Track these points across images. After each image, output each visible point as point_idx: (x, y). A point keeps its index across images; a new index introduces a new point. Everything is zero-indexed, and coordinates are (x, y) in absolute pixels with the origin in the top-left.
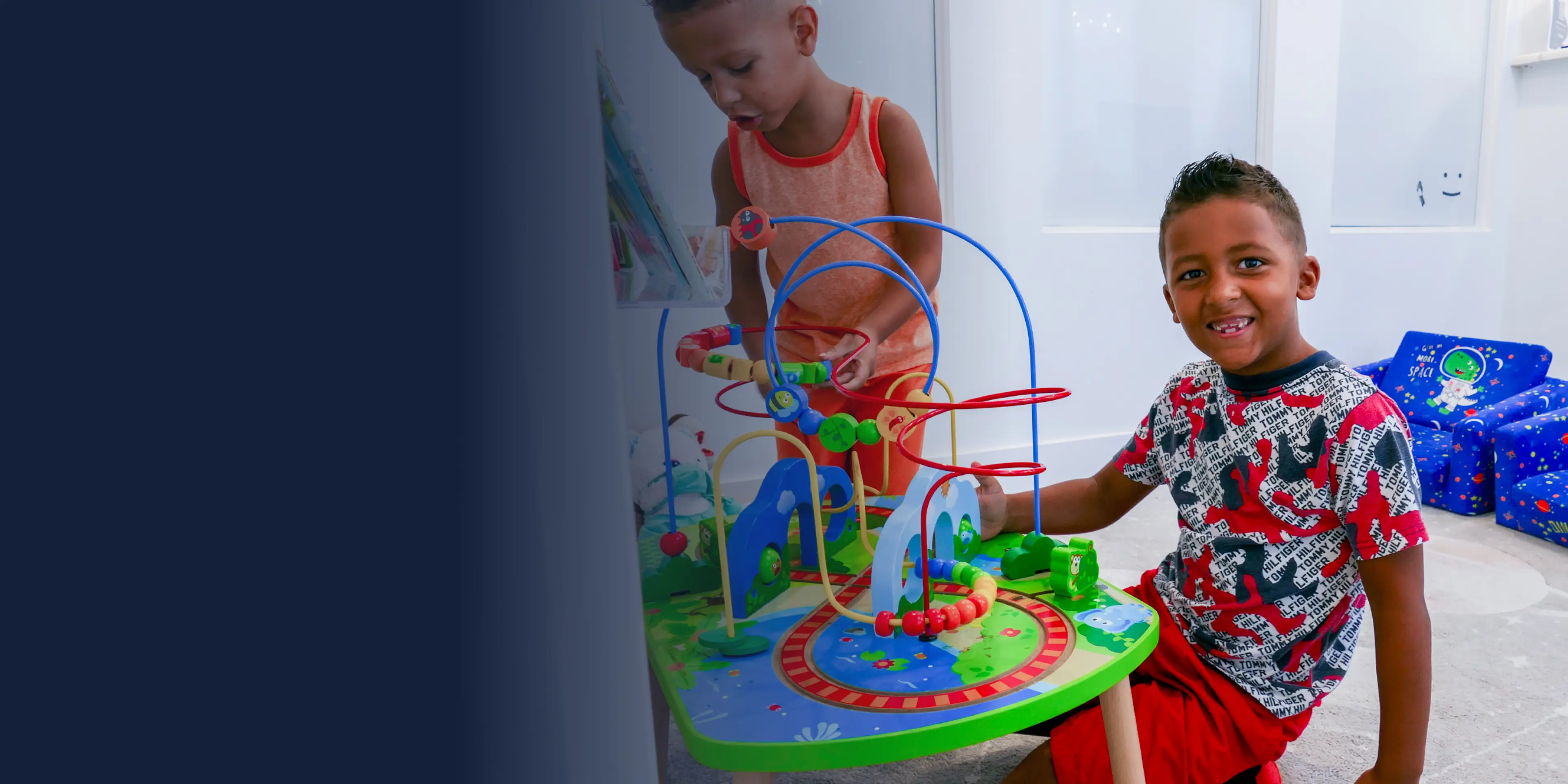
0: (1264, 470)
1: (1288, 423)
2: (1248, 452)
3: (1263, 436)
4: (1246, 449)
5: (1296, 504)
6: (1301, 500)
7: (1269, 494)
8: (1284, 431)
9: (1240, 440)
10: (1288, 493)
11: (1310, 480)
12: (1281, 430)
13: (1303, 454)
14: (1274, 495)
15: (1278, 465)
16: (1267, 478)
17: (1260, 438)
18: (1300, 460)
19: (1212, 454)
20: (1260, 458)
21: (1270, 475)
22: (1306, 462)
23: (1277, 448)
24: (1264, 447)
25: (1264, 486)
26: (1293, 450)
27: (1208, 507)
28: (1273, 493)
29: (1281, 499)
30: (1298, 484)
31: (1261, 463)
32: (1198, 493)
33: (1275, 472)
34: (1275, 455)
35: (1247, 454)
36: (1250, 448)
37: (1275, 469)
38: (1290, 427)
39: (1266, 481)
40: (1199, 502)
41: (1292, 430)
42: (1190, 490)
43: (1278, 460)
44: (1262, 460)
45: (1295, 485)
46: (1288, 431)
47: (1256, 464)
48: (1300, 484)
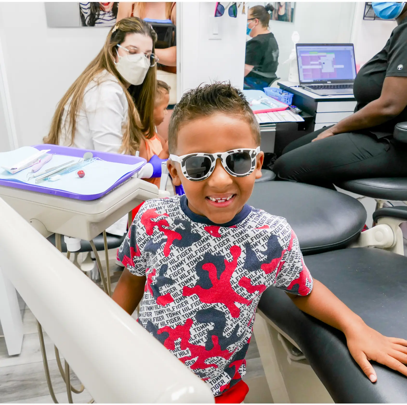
0: (234, 264)
1: (249, 237)
2: (223, 253)
3: (235, 244)
4: (222, 251)
5: (252, 283)
6: (255, 281)
7: (237, 280)
8: (247, 241)
9: (218, 246)
10: (248, 278)
11: (262, 270)
12: (246, 240)
13: (262, 256)
14: (240, 280)
15: (244, 261)
16: (237, 269)
17: (232, 245)
18: (260, 259)
19: (189, 255)
20: (232, 257)
21: (238, 267)
22: (263, 261)
23: (245, 251)
24: (235, 251)
25: (234, 275)
26: (256, 253)
27: (183, 287)
28: (240, 279)
29: (244, 282)
30: (255, 272)
31: (232, 260)
32: (173, 278)
33: (243, 265)
34: (243, 255)
35: (223, 254)
36: (224, 250)
37: (242, 264)
38: (251, 239)
39: (236, 271)
40: (175, 284)
41: (252, 240)
42: (168, 276)
43: (245, 258)
44: (233, 258)
45: (253, 273)
46: (250, 241)
47: (229, 260)
48: (256, 272)
